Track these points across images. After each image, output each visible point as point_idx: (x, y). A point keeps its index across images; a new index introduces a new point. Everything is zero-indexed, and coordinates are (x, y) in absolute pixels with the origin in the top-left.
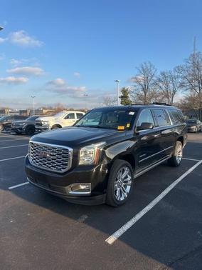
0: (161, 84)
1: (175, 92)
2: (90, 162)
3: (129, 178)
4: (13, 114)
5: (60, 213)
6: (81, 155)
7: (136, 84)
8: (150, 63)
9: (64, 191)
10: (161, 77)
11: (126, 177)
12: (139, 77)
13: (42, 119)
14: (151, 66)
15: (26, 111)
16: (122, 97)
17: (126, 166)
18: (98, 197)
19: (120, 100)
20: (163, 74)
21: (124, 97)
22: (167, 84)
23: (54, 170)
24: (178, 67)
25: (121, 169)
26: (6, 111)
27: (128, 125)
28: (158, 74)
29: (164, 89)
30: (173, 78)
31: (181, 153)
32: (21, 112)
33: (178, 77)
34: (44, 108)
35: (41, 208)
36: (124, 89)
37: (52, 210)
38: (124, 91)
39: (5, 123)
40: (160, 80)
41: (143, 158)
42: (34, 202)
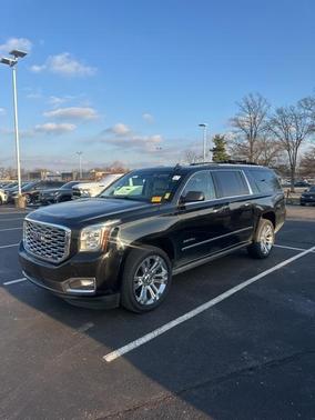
0: (277, 129)
1: (299, 140)
2: (94, 249)
3: (164, 272)
4: (53, 179)
5: (58, 318)
6: (83, 238)
7: (237, 129)
8: (258, 94)
9: (60, 288)
10: (277, 117)
11: (159, 271)
12: (241, 118)
13: (81, 186)
14: (260, 100)
15: (71, 175)
16: (214, 150)
17: (157, 254)
18: (108, 298)
19: (211, 154)
20: (280, 112)
21: (218, 150)
22: (287, 129)
23: (49, 258)
24: (305, 100)
25: (148, 260)
26: (43, 174)
27: (167, 196)
28: (272, 112)
29: (282, 135)
30: (297, 118)
31: (271, 238)
32: (64, 175)
33: (306, 116)
34: (98, 170)
35: (35, 311)
36: (217, 137)
37: (50, 314)
38: (218, 140)
39: (32, 192)
40: (275, 122)
41: (189, 244)
42: (30, 304)
